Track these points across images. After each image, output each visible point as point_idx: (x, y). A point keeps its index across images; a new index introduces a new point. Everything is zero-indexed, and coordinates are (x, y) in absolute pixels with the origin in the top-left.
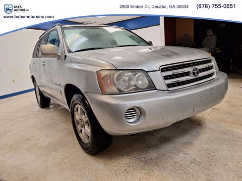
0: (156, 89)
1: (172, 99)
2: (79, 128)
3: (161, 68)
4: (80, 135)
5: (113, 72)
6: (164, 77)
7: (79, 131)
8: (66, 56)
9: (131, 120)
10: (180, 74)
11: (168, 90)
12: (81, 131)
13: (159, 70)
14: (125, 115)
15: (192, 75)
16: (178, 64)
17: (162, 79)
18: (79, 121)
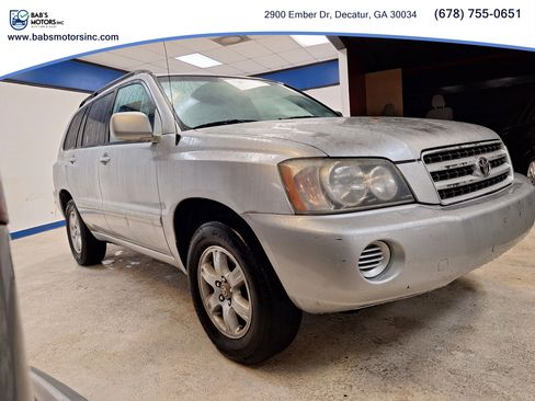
0: (416, 202)
1: (454, 223)
2: (211, 302)
3: (424, 154)
4: (216, 320)
5: (320, 163)
6: (433, 174)
7: (210, 312)
8: (178, 137)
9: (372, 273)
10: (458, 169)
11: (441, 205)
12: (219, 310)
13: (419, 160)
14: (361, 260)
15: (478, 172)
16: (452, 148)
17: (429, 179)
18: (213, 284)
